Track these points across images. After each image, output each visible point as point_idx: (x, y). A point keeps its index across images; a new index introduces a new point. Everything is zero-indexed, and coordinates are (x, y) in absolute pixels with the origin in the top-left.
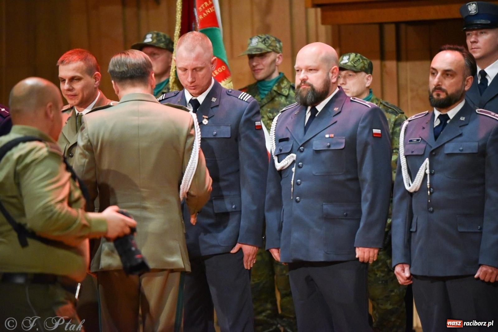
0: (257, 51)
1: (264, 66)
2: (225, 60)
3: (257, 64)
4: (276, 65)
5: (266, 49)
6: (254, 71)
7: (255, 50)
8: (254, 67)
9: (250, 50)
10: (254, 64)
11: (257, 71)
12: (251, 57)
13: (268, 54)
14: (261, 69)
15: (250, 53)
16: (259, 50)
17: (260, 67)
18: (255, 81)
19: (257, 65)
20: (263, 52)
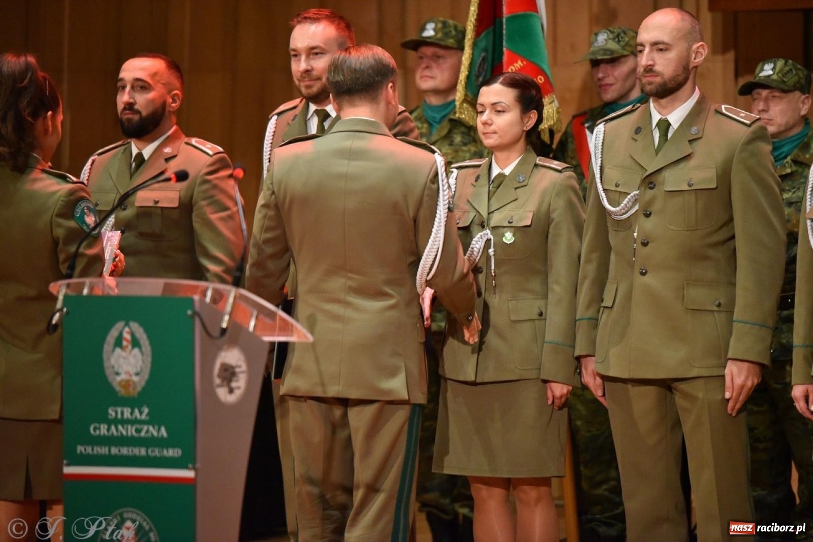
0: (604, 54)
1: (615, 78)
2: (546, 67)
3: (606, 75)
4: (636, 78)
5: (620, 51)
6: (600, 86)
7: (601, 52)
8: (600, 80)
9: (593, 53)
10: (600, 75)
11: (603, 88)
12: (595, 63)
13: (623, 60)
14: (611, 85)
15: (593, 57)
16: (609, 53)
17: (609, 80)
18: (602, 103)
19: (603, 78)
20: (615, 55)
